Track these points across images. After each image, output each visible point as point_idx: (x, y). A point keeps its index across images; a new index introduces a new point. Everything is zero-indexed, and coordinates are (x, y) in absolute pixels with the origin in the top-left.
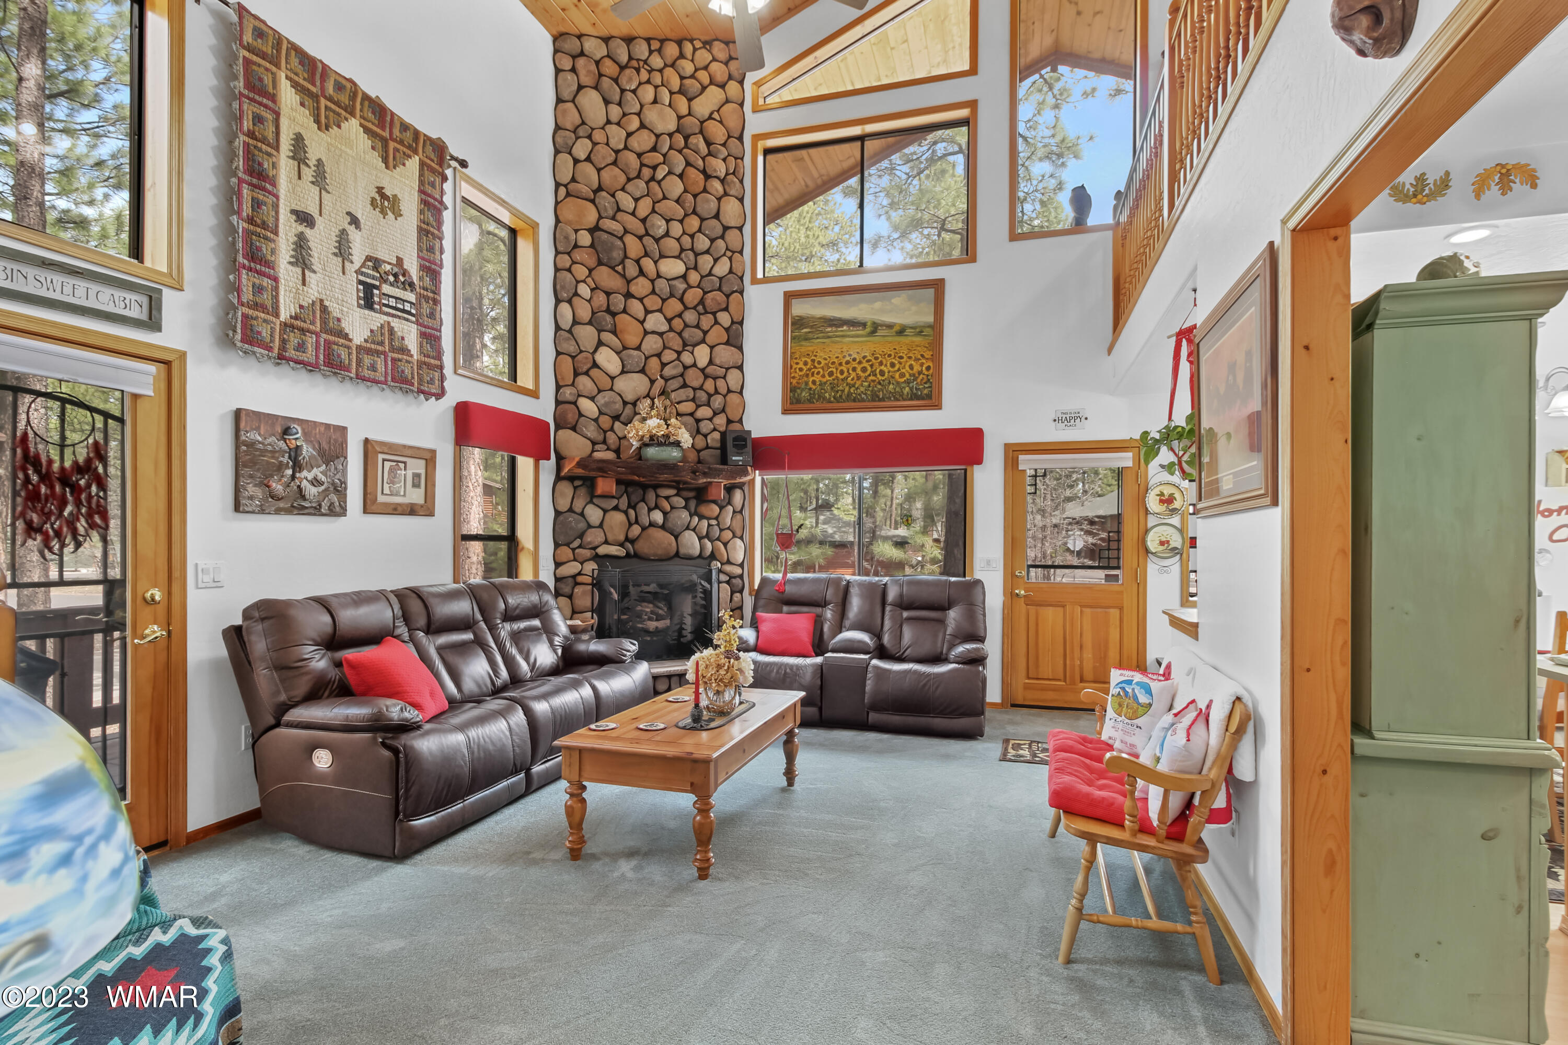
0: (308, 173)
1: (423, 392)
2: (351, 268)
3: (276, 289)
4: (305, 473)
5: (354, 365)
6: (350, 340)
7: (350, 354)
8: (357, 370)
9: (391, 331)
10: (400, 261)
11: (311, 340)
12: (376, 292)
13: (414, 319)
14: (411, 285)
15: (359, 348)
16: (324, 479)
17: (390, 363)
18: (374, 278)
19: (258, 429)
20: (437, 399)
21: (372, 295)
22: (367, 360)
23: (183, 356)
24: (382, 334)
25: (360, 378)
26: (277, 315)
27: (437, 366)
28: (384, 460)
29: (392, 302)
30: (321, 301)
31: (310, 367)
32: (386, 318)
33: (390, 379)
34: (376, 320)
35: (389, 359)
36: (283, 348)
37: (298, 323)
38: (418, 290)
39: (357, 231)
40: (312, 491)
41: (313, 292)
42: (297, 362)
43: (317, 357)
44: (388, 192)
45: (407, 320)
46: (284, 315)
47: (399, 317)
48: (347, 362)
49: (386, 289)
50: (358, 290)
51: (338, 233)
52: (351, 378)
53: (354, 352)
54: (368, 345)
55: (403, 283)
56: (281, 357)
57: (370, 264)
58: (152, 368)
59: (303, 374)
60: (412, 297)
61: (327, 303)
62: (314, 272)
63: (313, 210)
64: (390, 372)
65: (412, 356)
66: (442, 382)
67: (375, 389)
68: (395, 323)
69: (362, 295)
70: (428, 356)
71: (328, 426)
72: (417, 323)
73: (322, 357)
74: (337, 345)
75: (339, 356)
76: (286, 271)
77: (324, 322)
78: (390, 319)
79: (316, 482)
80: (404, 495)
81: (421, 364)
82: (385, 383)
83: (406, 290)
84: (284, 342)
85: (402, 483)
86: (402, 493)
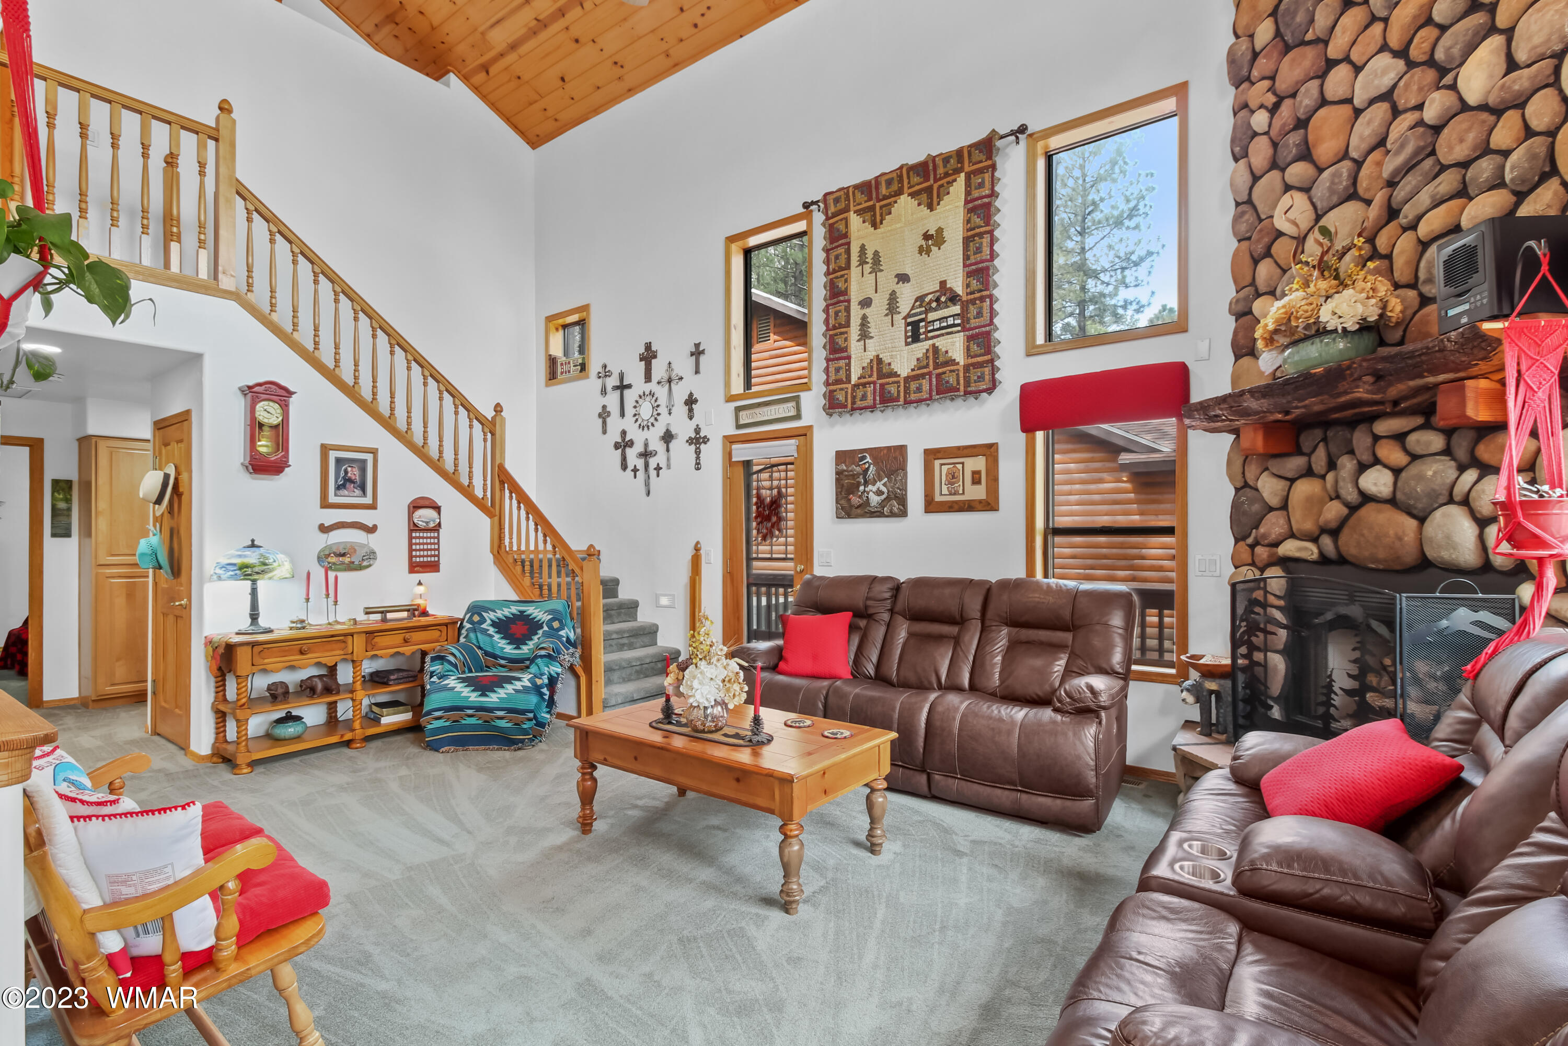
0: (867, 268)
1: (971, 393)
2: (898, 319)
3: (849, 365)
4: (870, 487)
5: (902, 394)
6: (899, 376)
7: (899, 387)
8: (905, 397)
9: (935, 349)
10: (943, 283)
11: (870, 389)
12: (922, 324)
13: (959, 328)
14: (954, 298)
15: (907, 379)
16: (884, 489)
17: (934, 380)
18: (920, 313)
19: (844, 462)
20: (990, 394)
21: (919, 328)
22: (913, 386)
23: (810, 427)
24: (927, 358)
25: (908, 403)
26: (849, 382)
27: (987, 362)
28: (942, 465)
29: (937, 325)
30: (878, 356)
31: (872, 408)
32: (931, 342)
33: (934, 393)
34: (921, 348)
35: (934, 376)
36: (853, 403)
37: (863, 381)
38: (964, 298)
39: (906, 284)
40: (875, 499)
41: (871, 354)
42: (861, 409)
43: (875, 399)
44: (932, 232)
45: (951, 333)
46: (854, 379)
47: (942, 335)
48: (896, 395)
49: (932, 316)
50: (906, 332)
51: (888, 296)
52: (899, 406)
53: (902, 384)
54: (914, 373)
55: (946, 302)
56: (853, 409)
57: (918, 303)
58: (793, 441)
59: (868, 414)
60: (956, 309)
61: (881, 356)
62: (872, 337)
63: (870, 293)
64: (934, 388)
65: (958, 364)
66: (993, 374)
67: (923, 407)
68: (939, 342)
69: (910, 334)
70: (976, 356)
71: (889, 448)
72: (964, 330)
73: (878, 398)
74: (888, 384)
75: (889, 392)
76: (855, 347)
77: (879, 370)
78: (935, 341)
79: (879, 493)
80: (963, 493)
81: (967, 368)
82: (930, 398)
83: (948, 307)
84: (854, 398)
85: (961, 483)
86: (961, 492)
